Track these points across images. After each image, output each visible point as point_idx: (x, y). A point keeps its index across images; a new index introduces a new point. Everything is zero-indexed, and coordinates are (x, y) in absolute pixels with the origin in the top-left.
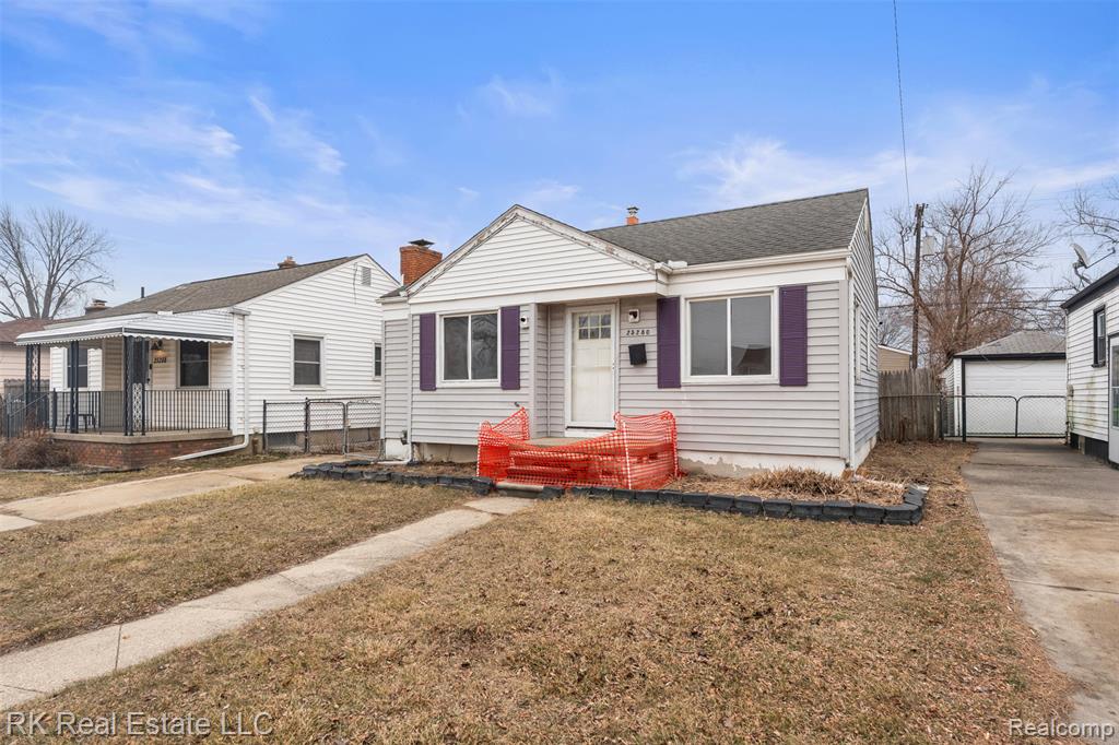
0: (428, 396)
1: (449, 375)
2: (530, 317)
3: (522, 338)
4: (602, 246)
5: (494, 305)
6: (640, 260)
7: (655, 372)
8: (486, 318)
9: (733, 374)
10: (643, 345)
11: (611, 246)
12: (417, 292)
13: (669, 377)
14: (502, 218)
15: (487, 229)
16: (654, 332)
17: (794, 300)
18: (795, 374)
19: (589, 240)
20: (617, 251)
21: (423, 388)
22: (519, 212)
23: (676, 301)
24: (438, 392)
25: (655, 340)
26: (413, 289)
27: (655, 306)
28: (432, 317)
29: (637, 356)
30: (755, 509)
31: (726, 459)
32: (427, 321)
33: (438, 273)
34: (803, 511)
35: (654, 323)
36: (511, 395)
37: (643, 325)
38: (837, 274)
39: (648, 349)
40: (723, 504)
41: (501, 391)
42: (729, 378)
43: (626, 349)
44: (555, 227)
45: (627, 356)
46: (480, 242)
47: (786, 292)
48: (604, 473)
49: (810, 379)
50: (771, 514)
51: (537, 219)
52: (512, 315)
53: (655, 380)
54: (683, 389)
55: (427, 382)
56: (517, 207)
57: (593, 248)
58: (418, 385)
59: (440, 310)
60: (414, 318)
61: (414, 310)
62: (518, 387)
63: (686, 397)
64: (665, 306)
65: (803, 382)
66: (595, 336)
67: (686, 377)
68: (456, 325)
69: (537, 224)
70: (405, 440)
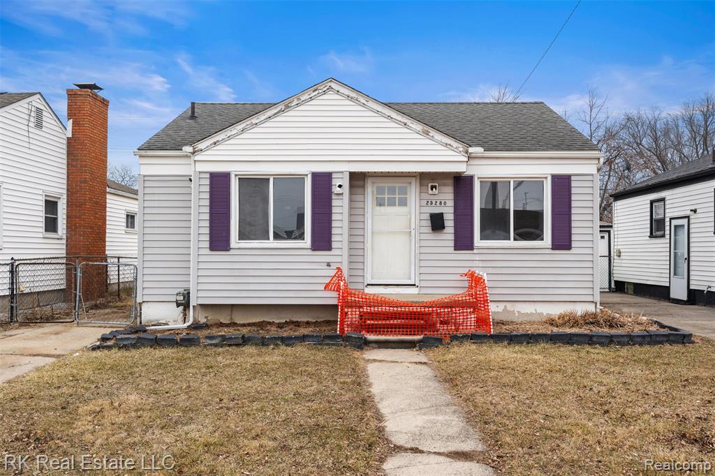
0: (220, 256)
1: (242, 236)
2: (340, 184)
3: (334, 203)
4: (418, 127)
5: (306, 169)
6: (455, 144)
7: (452, 237)
8: (281, 180)
9: (515, 239)
10: (442, 214)
11: (427, 128)
12: (208, 148)
13: (463, 242)
14: (314, 88)
15: (296, 96)
16: (451, 203)
17: (562, 185)
18: (563, 241)
19: (406, 121)
20: (432, 133)
21: (213, 247)
22: (334, 85)
23: (471, 178)
24: (231, 252)
25: (451, 210)
26: (201, 145)
27: (451, 182)
28: (226, 176)
29: (437, 223)
30: (607, 341)
31: (509, 306)
32: (219, 183)
33: (234, 132)
34: (639, 340)
35: (451, 196)
36: (323, 256)
37: (442, 197)
38: (591, 168)
39: (445, 217)
40: (582, 339)
41: (310, 252)
42: (511, 243)
43: (427, 216)
44: (371, 104)
45: (429, 223)
46: (287, 107)
47: (555, 178)
48: (442, 323)
49: (574, 244)
50: (619, 343)
51: (353, 94)
52: (322, 182)
53: (452, 243)
54: (475, 251)
55: (219, 241)
56: (331, 80)
57: (409, 128)
58: (207, 245)
59: (236, 170)
60: (202, 176)
61: (200, 167)
62: (329, 248)
63: (477, 258)
64: (461, 183)
65: (568, 247)
66: (392, 203)
67: (478, 241)
68: (254, 186)
69: (351, 99)
70: (184, 303)
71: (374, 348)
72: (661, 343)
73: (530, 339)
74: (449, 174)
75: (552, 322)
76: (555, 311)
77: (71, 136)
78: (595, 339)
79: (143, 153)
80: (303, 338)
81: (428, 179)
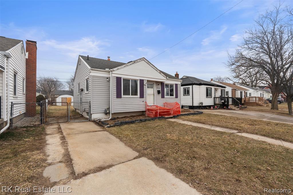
0: (119, 100)
1: (124, 94)
3: (144, 87)
4: (159, 71)
5: (138, 78)
6: (165, 76)
7: (161, 95)
10: (159, 90)
12: (116, 70)
13: (163, 97)
14: (140, 59)
15: (137, 60)
16: (161, 88)
18: (177, 96)
20: (161, 73)
23: (164, 83)
24: (122, 98)
25: (161, 90)
26: (115, 69)
28: (121, 78)
29: (159, 92)
32: (118, 79)
33: (123, 67)
37: (159, 87)
38: (180, 83)
41: (139, 98)
42: (169, 97)
43: (157, 91)
44: (151, 65)
46: (135, 62)
47: (175, 84)
49: (179, 97)
51: (148, 62)
52: (142, 81)
53: (161, 97)
54: (165, 98)
55: (119, 96)
56: (144, 58)
57: (157, 71)
58: (116, 96)
59: (123, 77)
60: (114, 77)
61: (113, 75)
62: (143, 98)
63: (165, 100)
64: (162, 84)
65: (177, 98)
66: (150, 88)
68: (127, 81)
69: (147, 63)
81: (157, 83)
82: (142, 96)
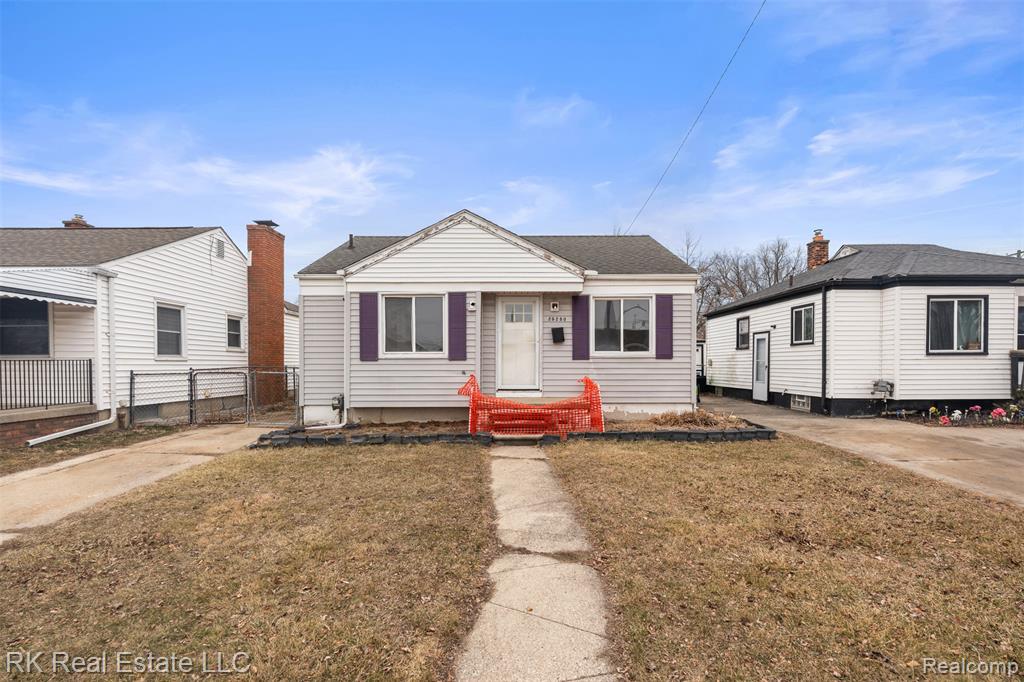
0: (369, 366)
1: (389, 348)
2: (474, 303)
3: (468, 319)
4: (541, 252)
5: (444, 290)
6: (572, 267)
7: (571, 348)
8: (423, 299)
9: (625, 350)
10: (562, 329)
11: (548, 253)
12: (357, 272)
13: (580, 353)
14: (451, 219)
15: (435, 226)
16: (570, 319)
17: (665, 303)
18: (665, 352)
19: (530, 247)
20: (553, 258)
21: (363, 358)
22: (466, 216)
23: (587, 298)
24: (380, 362)
25: (570, 325)
26: (352, 269)
27: (570, 300)
28: (374, 296)
29: (558, 336)
30: (703, 437)
31: (619, 407)
32: (368, 301)
33: (381, 257)
34: (731, 436)
35: (570, 313)
36: (458, 365)
37: (562, 314)
38: (690, 289)
39: (565, 331)
40: (682, 436)
41: (448, 362)
42: (622, 353)
43: (550, 331)
44: (499, 232)
45: (551, 337)
46: (427, 235)
47: (659, 297)
48: (560, 422)
49: (674, 354)
50: (714, 440)
51: (484, 225)
52: (458, 301)
53: (571, 354)
54: (591, 361)
55: (368, 352)
56: (466, 211)
57: (533, 253)
58: (358, 356)
59: (382, 290)
60: (353, 295)
61: (352, 288)
62: (464, 358)
63: (593, 366)
64: (578, 301)
65: (670, 356)
66: (519, 320)
67: (593, 352)
68: (399, 304)
69: (483, 228)
70: (339, 406)
71: (500, 445)
72: (749, 439)
73: (637, 436)
74: (568, 293)
75: (656, 421)
76: (659, 411)
77: (250, 264)
78: (693, 436)
79: (302, 276)
80: (438, 437)
81: (550, 299)
82: (458, 352)
